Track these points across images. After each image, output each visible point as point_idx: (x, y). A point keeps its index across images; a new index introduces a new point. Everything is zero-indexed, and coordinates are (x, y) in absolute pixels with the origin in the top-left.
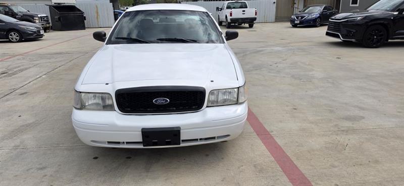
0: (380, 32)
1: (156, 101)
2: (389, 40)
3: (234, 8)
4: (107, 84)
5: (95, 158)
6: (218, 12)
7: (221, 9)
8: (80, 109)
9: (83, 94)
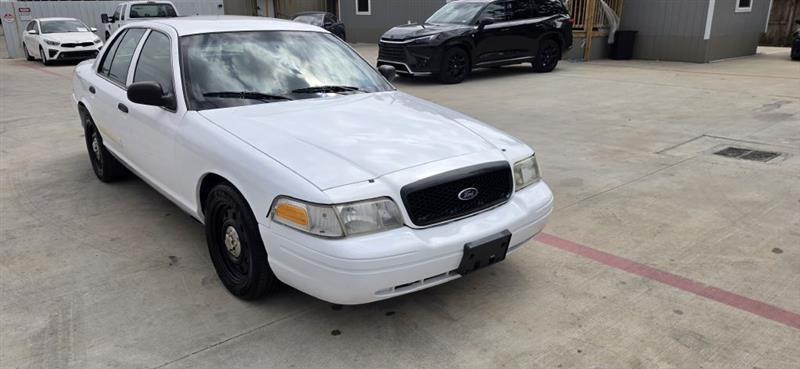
0: (461, 58)
1: (462, 195)
2: (473, 70)
3: (147, 16)
4: (371, 181)
5: (336, 333)
6: (107, 25)
7: (114, 19)
8: (343, 236)
9: (340, 208)
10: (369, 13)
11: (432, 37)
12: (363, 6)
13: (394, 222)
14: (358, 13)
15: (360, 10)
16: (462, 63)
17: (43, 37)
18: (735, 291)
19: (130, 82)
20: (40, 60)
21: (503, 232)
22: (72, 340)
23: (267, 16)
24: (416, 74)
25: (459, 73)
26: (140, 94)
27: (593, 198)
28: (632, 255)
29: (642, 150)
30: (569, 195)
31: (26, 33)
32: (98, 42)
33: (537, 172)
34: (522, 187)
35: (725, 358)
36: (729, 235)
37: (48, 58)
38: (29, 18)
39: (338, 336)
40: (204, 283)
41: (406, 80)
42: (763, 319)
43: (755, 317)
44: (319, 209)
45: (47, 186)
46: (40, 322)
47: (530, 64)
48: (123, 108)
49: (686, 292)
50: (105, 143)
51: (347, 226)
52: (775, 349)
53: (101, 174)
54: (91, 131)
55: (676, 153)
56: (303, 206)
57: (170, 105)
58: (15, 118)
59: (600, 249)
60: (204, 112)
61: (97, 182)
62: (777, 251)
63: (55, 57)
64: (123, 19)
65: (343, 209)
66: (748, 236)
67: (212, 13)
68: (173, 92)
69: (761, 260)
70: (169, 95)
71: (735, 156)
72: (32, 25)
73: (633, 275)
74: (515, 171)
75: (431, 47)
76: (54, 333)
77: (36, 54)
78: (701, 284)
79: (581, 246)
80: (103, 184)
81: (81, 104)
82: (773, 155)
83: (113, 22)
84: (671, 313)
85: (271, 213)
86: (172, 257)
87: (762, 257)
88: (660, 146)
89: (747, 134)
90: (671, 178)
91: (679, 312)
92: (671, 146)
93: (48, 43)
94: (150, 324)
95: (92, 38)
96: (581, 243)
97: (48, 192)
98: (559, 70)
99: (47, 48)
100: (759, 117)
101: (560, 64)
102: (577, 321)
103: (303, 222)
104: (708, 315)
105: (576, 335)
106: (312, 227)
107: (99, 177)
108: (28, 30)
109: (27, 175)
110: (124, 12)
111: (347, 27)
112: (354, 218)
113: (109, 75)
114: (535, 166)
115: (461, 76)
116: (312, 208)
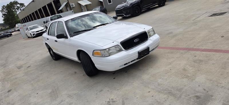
0: (138, 9)
1: (135, 41)
2: (142, 11)
3: (55, 19)
4: (113, 42)
5: (114, 78)
6: (45, 24)
7: (47, 22)
8: (109, 56)
9: (107, 50)
10: (112, 3)
11: (128, 5)
12: (110, 2)
13: (120, 50)
14: (109, 4)
15: (109, 3)
16: (138, 10)
17: (31, 31)
18: (210, 49)
19: (56, 35)
20: (31, 37)
21: (147, 47)
22: (58, 92)
23: (85, 11)
24: (127, 16)
25: (138, 13)
26: (59, 37)
27: (175, 36)
28: (185, 46)
29: (189, 20)
30: (169, 36)
31: (26, 31)
32: (44, 29)
33: (154, 32)
34: (150, 36)
35: (206, 63)
36: (210, 36)
37: (33, 36)
38: (26, 27)
39: (115, 79)
40: (83, 75)
41: (124, 18)
42: (216, 53)
43: (214, 53)
44: (103, 51)
45: (42, 65)
46: (50, 91)
47: (158, 5)
48: (56, 41)
49: (198, 52)
50: (53, 51)
51: (110, 53)
52: (218, 59)
53: (54, 59)
54: (50, 49)
55: (198, 19)
56: (99, 51)
57: (66, 37)
58: (30, 52)
59: (176, 47)
60: (74, 37)
61: (54, 61)
62: (222, 37)
63: (35, 35)
64: (49, 21)
65: (108, 50)
66: (215, 35)
67: (71, 14)
68: (66, 34)
69: (218, 40)
70: (66, 35)
71: (214, 16)
72: (27, 29)
73: (184, 51)
74: (148, 33)
75: (129, 8)
76: (53, 92)
77: (30, 36)
78: (202, 49)
79: (171, 48)
80: (56, 61)
81: (46, 43)
82: (225, 13)
83: (47, 23)
84: (193, 57)
85: (93, 55)
86: (75, 72)
87: (218, 39)
88: (194, 18)
89: (219, 9)
90: (197, 26)
91: (196, 56)
92: (197, 17)
93: (32, 32)
94: (74, 86)
95: (42, 28)
96: (172, 47)
97: (43, 66)
98: (166, 5)
99: (32, 34)
100: (222, 3)
101: (166, 3)
102: (170, 64)
103: (100, 55)
104: (203, 55)
105: (170, 67)
106: (102, 55)
107: (54, 60)
108: (26, 30)
109: (37, 63)
110: (49, 20)
111: (107, 8)
112: (111, 51)
113: (51, 35)
114: (154, 31)
115: (139, 14)
116: (101, 51)
